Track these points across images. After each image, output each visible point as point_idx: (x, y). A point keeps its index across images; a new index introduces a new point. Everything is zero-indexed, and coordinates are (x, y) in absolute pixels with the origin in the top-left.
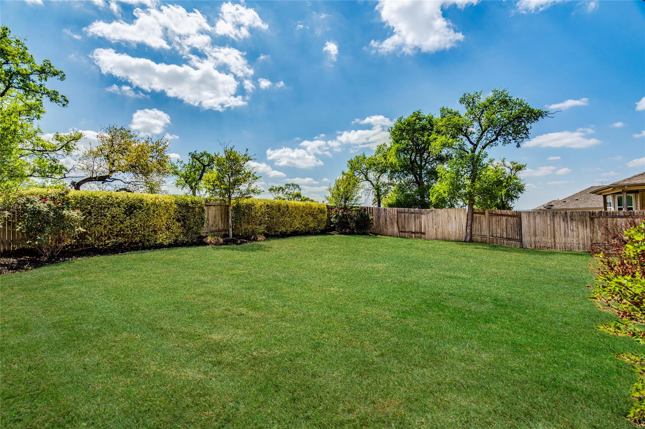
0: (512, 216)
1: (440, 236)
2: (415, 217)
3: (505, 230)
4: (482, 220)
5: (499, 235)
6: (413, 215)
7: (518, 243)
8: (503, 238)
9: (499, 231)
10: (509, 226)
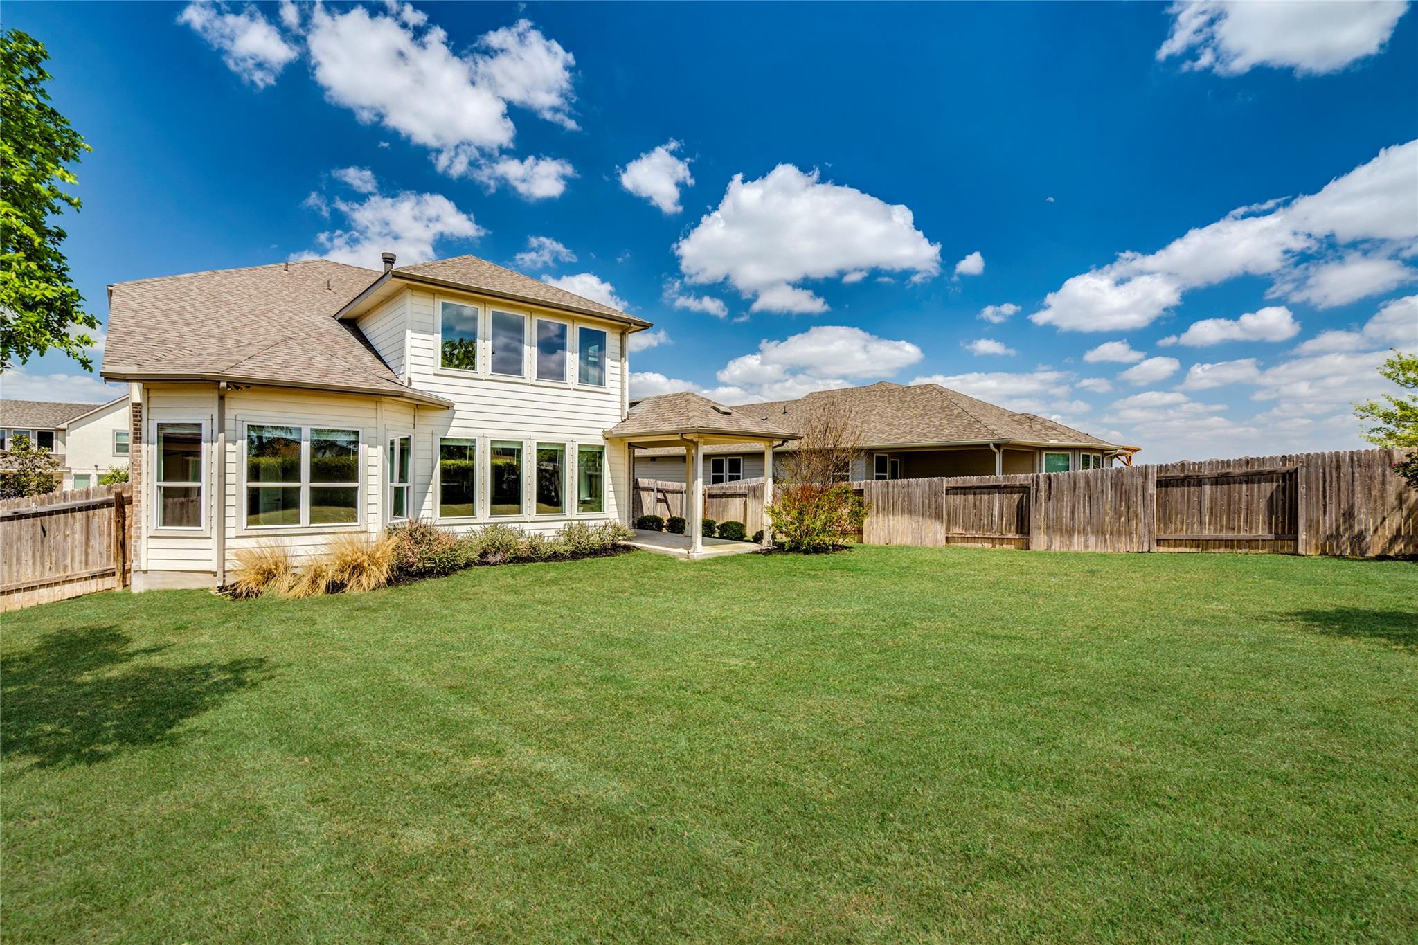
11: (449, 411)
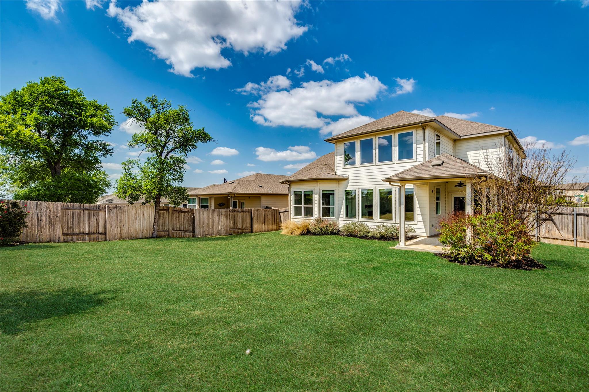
0: (188, 212)
1: (124, 235)
2: (89, 214)
3: (182, 224)
4: (165, 216)
5: (178, 229)
6: (87, 212)
7: (191, 234)
8: (181, 230)
9: (178, 225)
10: (186, 221)
11: (348, 181)
